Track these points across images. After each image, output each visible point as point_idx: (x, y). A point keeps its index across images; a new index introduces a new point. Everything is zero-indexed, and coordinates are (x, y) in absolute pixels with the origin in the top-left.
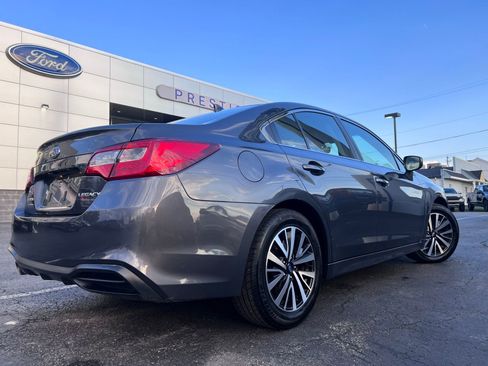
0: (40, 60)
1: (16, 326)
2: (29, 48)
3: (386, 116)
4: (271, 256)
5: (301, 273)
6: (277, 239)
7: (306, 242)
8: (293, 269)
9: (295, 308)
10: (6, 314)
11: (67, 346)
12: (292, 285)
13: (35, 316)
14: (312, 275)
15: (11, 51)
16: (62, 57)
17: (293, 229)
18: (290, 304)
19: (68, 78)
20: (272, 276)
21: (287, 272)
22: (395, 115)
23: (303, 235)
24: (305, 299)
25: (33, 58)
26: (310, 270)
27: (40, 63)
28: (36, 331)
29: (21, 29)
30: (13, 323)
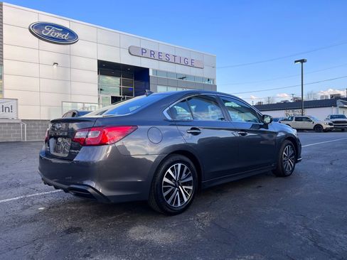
0: (51, 33)
1: (44, 210)
2: (44, 25)
3: (296, 62)
4: (165, 179)
5: (184, 187)
6: (169, 171)
7: (187, 171)
8: (179, 185)
9: (179, 205)
10: (38, 204)
11: (67, 221)
12: (178, 193)
13: (53, 205)
14: (191, 188)
15: (32, 27)
16: (65, 30)
17: (180, 165)
18: (177, 203)
19: (70, 44)
20: (166, 189)
21: (176, 187)
22: (302, 61)
23: (186, 167)
24: (186, 200)
25: (46, 32)
26: (190, 185)
27: (51, 35)
28: (54, 213)
29: (38, 11)
30: (42, 208)
